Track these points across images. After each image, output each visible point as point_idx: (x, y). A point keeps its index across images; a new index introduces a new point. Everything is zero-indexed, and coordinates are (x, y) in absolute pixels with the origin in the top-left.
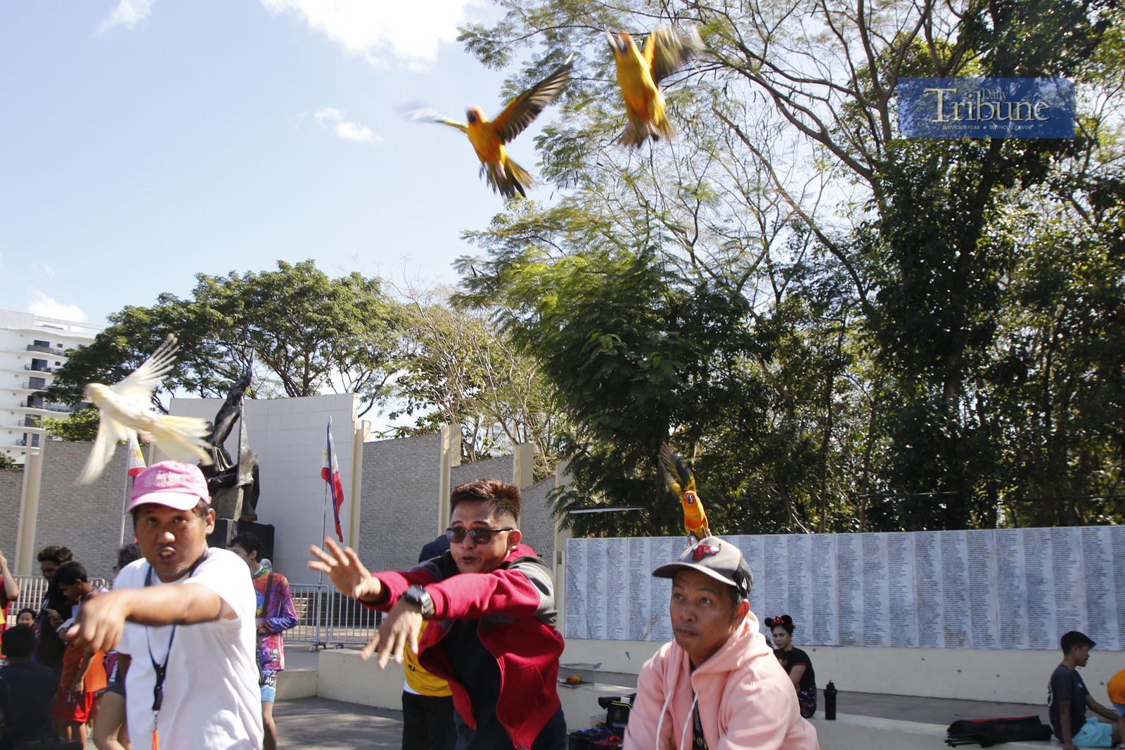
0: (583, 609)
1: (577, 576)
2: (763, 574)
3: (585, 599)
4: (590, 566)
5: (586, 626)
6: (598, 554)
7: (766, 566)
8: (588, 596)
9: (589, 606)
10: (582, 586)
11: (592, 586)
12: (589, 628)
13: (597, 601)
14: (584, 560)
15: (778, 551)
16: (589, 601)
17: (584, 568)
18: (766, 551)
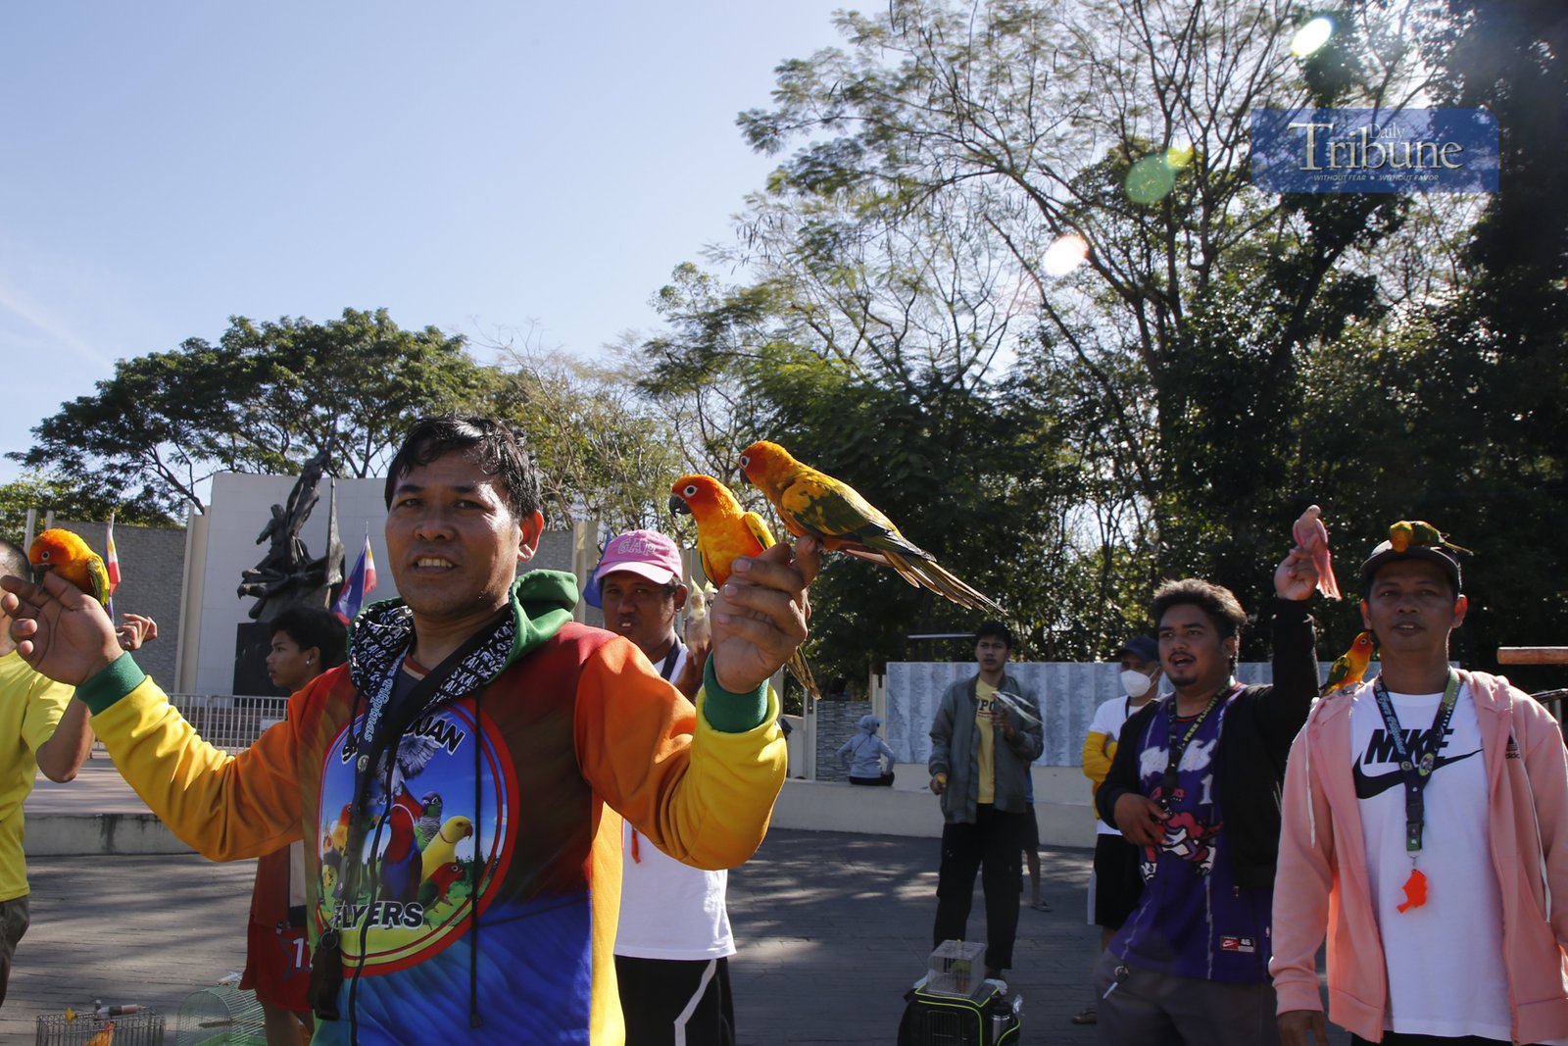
0: (906, 733)
1: (899, 700)
2: (1093, 699)
3: (907, 722)
4: (912, 690)
5: (909, 750)
6: (921, 678)
7: (1096, 692)
8: (912, 720)
9: (912, 731)
10: (904, 709)
11: (915, 710)
12: (912, 753)
13: (921, 725)
14: (906, 685)
15: (1108, 678)
16: (912, 725)
17: (907, 692)
18: (1096, 678)
